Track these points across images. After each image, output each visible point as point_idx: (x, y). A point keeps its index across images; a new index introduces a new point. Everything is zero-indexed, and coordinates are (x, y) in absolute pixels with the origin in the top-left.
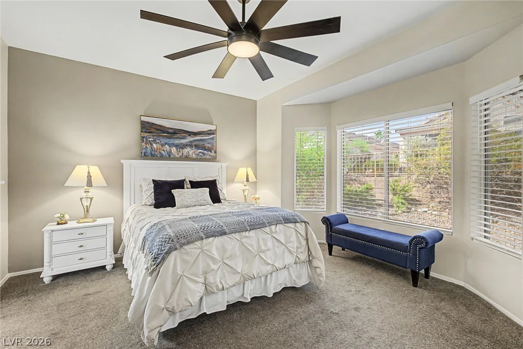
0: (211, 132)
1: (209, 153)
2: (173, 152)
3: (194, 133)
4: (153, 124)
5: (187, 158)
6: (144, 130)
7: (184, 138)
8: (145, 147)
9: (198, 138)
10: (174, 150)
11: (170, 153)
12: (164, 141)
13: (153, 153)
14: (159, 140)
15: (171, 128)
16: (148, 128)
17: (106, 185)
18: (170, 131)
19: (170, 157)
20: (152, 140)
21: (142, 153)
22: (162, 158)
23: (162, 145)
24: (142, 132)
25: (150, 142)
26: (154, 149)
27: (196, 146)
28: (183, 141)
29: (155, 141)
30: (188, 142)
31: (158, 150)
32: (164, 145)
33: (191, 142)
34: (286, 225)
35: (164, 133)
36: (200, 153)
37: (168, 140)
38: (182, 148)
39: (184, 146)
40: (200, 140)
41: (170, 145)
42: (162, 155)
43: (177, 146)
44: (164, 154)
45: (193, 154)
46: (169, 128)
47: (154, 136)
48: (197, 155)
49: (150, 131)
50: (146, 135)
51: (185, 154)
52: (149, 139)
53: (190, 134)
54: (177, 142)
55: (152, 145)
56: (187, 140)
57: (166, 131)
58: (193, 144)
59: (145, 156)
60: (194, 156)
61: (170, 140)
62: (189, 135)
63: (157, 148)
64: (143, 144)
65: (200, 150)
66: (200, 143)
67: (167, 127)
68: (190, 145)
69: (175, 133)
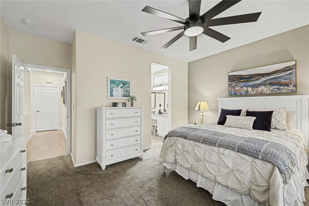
0: (288, 69)
1: (286, 87)
2: (249, 91)
3: (268, 73)
4: (235, 75)
5: (262, 94)
6: (230, 80)
7: (257, 80)
8: (231, 90)
9: (272, 77)
10: (250, 89)
11: (247, 92)
12: (242, 84)
13: (236, 93)
14: (239, 84)
15: (248, 75)
16: (233, 78)
17: (209, 110)
18: (246, 77)
19: (247, 94)
20: (235, 85)
21: (229, 93)
22: (241, 95)
23: (242, 87)
24: (229, 82)
25: (234, 87)
26: (236, 90)
27: (270, 84)
28: (258, 82)
29: (236, 85)
30: (262, 82)
31: (239, 91)
32: (243, 87)
33: (264, 81)
34: (238, 153)
35: (242, 79)
36: (275, 88)
37: (245, 83)
38: (257, 87)
39: (258, 86)
40: (275, 78)
41: (247, 87)
42: (242, 93)
43: (252, 86)
44: (243, 93)
45: (267, 90)
46: (246, 75)
47: (236, 82)
48: (272, 90)
49: (234, 80)
50: (231, 83)
51: (259, 91)
52: (233, 85)
53: (264, 75)
54: (252, 83)
55: (234, 88)
56: (262, 81)
57: (244, 78)
58: (267, 82)
59: (231, 95)
60: (268, 92)
61: (247, 83)
62: (263, 77)
63: (238, 90)
64: (230, 88)
65: (274, 87)
66: (274, 81)
67: (244, 75)
68: (264, 84)
69: (250, 78)
